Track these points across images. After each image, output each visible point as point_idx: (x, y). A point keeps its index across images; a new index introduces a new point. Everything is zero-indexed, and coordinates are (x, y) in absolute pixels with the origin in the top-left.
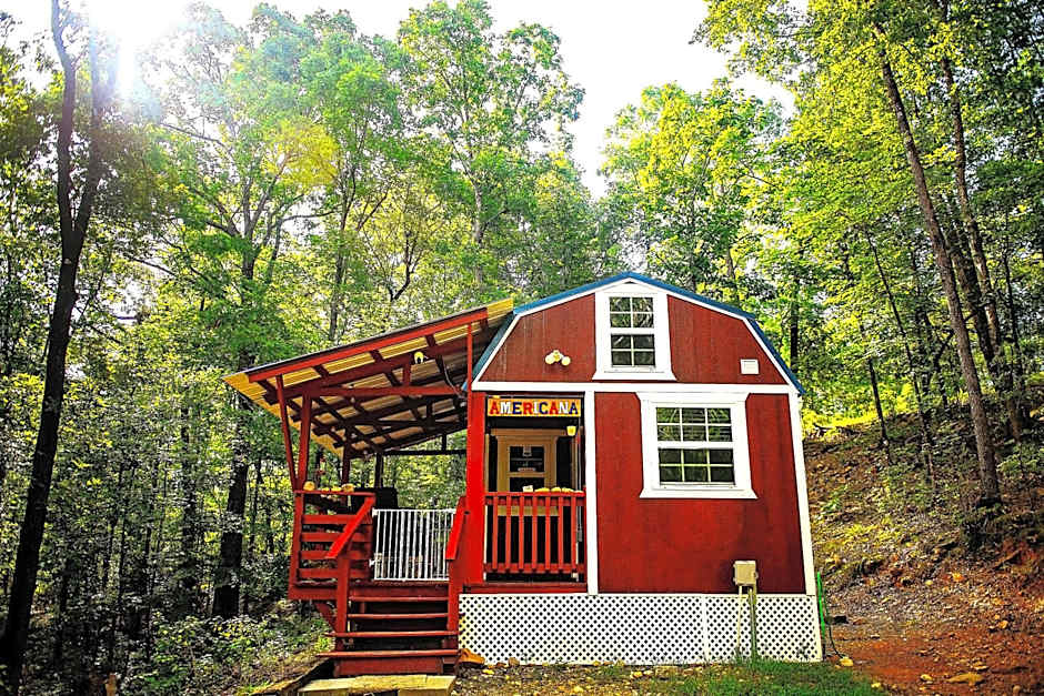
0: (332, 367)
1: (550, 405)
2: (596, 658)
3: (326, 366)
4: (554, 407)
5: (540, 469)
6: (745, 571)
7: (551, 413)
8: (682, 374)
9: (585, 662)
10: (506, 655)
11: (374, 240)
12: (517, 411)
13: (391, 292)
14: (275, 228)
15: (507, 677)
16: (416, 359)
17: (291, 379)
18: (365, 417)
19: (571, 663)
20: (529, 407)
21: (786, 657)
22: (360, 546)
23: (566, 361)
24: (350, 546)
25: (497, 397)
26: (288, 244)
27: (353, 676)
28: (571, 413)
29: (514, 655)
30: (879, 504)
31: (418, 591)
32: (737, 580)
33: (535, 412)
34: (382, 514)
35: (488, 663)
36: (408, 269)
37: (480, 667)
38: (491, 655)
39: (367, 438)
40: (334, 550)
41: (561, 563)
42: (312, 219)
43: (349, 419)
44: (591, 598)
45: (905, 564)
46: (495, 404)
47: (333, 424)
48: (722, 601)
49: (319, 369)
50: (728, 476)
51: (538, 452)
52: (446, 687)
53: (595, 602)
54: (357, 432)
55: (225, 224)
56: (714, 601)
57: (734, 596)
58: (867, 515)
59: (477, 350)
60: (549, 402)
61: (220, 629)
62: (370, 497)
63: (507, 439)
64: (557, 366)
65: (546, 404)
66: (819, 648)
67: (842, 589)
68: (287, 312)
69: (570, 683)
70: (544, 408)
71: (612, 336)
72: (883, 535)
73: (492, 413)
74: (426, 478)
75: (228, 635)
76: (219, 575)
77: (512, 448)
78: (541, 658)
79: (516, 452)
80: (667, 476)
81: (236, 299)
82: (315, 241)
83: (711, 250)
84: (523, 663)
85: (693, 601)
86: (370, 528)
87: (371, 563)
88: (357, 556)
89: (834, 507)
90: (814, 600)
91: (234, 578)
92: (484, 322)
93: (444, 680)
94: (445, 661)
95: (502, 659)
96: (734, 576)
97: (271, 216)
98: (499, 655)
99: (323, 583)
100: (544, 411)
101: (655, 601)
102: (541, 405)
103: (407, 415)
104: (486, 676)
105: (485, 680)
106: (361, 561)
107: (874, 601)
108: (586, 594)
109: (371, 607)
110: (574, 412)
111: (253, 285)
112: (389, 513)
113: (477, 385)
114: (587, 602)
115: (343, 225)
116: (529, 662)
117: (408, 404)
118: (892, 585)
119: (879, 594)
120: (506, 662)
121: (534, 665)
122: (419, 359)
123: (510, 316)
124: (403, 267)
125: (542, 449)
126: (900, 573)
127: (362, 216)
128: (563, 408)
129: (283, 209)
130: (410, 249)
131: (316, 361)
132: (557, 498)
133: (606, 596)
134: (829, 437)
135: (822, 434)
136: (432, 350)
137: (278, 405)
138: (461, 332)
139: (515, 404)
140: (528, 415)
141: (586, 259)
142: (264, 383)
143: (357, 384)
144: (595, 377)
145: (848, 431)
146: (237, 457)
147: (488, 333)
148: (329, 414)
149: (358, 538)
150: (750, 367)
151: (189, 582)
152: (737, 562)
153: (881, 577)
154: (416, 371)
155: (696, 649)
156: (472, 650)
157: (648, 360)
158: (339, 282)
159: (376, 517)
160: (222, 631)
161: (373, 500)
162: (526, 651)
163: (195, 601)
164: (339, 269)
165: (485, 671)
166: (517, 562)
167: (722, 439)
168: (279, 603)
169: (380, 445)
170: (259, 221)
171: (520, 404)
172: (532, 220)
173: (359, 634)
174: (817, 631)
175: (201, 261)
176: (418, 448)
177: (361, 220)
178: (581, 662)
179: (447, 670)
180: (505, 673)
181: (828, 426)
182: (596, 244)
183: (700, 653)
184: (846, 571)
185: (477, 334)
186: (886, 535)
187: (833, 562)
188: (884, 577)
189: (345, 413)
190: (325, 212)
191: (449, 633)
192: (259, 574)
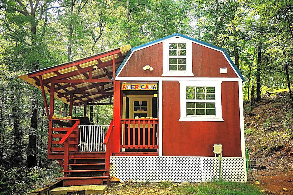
0: (62, 71)
1: (145, 86)
2: (161, 180)
3: (59, 71)
4: (147, 87)
5: (146, 110)
6: (218, 148)
7: (146, 89)
8: (196, 74)
9: (157, 181)
10: (128, 178)
11: (86, 16)
12: (133, 88)
13: (94, 39)
14: (45, 11)
15: (127, 186)
16: (94, 68)
17: (45, 76)
18: (78, 90)
19: (152, 181)
20: (137, 87)
21: (233, 180)
22: (74, 139)
23: (151, 69)
24: (69, 139)
25: (126, 83)
26: (51, 19)
27: (70, 186)
28: (153, 89)
29: (131, 178)
30: (284, 124)
31: (96, 155)
32: (214, 152)
33: (140, 89)
34: (82, 127)
35: (121, 181)
36: (101, 29)
37: (118, 182)
38: (122, 178)
39: (80, 98)
40: (62, 140)
41: (149, 145)
42: (60, 8)
43: (72, 91)
44: (160, 158)
45: (291, 147)
46: (124, 85)
47: (65, 93)
48: (209, 159)
49: (56, 72)
50: (213, 113)
51: (145, 103)
52: (103, 190)
53: (161, 159)
54: (75, 96)
55: (23, 10)
56: (206, 159)
57: (213, 158)
58: (280, 128)
59: (117, 65)
60: (145, 85)
61: (27, 171)
62: (77, 121)
63: (133, 99)
64: (148, 71)
65: (144, 85)
66: (246, 177)
67: (266, 156)
68: (51, 47)
69: (149, 188)
70: (143, 87)
71: (170, 59)
72: (285, 136)
73: (123, 89)
74: (110, 113)
75: (31, 174)
76: (28, 151)
77: (135, 102)
78: (141, 179)
79: (136, 103)
80: (189, 113)
81: (29, 42)
82: (60, 18)
83: (225, 20)
84: (134, 181)
85: (198, 159)
86: (78, 132)
87: (78, 145)
88: (73, 142)
89: (267, 125)
90: (245, 159)
91: (34, 152)
92: (120, 54)
93: (103, 187)
94: (104, 180)
95: (127, 180)
96: (213, 150)
97: (42, 7)
98: (125, 178)
99: (61, 153)
100: (143, 88)
101: (181, 159)
102: (142, 85)
103: (95, 89)
104: (119, 186)
105: (119, 187)
106: (74, 145)
107: (278, 161)
108: (158, 156)
109: (78, 161)
110: (155, 88)
111: (36, 36)
112: (85, 127)
113: (117, 78)
114: (158, 159)
115: (72, 11)
116: (136, 181)
117: (94, 85)
118: (286, 155)
119: (280, 158)
120: (128, 181)
121: (138, 182)
122: (95, 68)
123: (130, 51)
124: (99, 28)
125: (146, 102)
126: (289, 151)
127: (80, 7)
128: (151, 87)
129: (48, 4)
130: (101, 20)
131: (55, 69)
132: (148, 121)
133: (165, 157)
134: (272, 97)
135: (269, 96)
136: (100, 64)
137: (41, 86)
138: (110, 58)
139: (132, 85)
140: (137, 90)
141: (173, 24)
142: (35, 78)
143: (72, 78)
144: (163, 75)
145: (280, 94)
146: (33, 106)
147: (122, 57)
148: (62, 90)
149: (73, 136)
150: (223, 71)
151: (17, 154)
152: (215, 145)
153: (282, 152)
154: (95, 73)
155: (199, 177)
156: (115, 177)
157: (184, 68)
158: (71, 35)
159: (80, 128)
160: (28, 172)
161: (79, 122)
162: (135, 177)
163: (21, 161)
164: (71, 30)
165: (119, 184)
166: (132, 144)
167: (211, 99)
168: (54, 162)
169: (86, 101)
170: (37, 9)
171: (134, 85)
172: (150, 8)
173: (73, 171)
174: (245, 171)
175: (14, 27)
176: (100, 102)
177: (79, 9)
178: (156, 181)
179: (104, 183)
180: (127, 185)
181: (272, 92)
182: (177, 18)
183: (200, 178)
184: (268, 150)
185: (117, 58)
186: (286, 136)
187: (264, 146)
188: (283, 152)
189: (70, 89)
190: (65, 5)
191: (106, 170)
192: (43, 150)
